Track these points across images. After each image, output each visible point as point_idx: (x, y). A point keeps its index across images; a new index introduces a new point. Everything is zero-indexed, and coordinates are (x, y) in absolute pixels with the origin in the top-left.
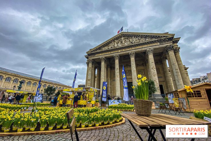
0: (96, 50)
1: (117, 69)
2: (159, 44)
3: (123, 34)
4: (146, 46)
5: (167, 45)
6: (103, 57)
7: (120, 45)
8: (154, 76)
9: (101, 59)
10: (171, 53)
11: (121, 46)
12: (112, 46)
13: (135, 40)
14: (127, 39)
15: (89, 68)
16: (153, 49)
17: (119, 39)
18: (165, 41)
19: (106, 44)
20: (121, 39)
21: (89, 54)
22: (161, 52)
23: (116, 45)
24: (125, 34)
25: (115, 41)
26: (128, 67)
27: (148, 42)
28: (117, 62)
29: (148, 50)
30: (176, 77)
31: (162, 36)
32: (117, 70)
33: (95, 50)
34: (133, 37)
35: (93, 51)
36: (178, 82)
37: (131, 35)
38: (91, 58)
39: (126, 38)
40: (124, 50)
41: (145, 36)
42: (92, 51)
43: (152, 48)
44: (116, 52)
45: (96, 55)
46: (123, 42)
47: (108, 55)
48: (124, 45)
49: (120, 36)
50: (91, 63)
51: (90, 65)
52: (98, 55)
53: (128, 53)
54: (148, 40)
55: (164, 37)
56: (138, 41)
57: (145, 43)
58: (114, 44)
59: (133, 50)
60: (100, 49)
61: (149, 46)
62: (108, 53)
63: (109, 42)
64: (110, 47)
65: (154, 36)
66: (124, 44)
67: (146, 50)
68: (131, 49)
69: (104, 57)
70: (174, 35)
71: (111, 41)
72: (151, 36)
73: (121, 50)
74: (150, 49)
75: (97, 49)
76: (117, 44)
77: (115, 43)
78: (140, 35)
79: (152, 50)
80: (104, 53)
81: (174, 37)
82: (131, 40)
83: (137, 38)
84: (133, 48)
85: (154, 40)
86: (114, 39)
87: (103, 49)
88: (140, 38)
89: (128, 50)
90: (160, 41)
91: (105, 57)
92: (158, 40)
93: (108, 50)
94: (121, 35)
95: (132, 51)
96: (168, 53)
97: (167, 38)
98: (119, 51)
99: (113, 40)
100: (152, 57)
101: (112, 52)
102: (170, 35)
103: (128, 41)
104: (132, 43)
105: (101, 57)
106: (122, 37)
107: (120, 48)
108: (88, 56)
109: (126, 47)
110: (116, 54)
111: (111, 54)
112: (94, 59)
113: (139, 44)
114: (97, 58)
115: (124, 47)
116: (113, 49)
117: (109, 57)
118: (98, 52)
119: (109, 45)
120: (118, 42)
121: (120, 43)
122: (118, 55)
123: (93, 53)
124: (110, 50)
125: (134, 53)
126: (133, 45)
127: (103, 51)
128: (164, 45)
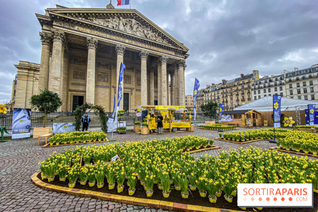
0: (77, 17)
2: (174, 54)
3: (136, 15)
5: (180, 58)
6: (94, 39)
7: (129, 32)
8: (165, 91)
9: (89, 41)
10: (181, 69)
11: (130, 33)
12: (115, 26)
13: (151, 35)
14: (141, 26)
17: (128, 19)
18: (179, 52)
19: (103, 14)
20: (131, 21)
21: (55, 16)
23: (122, 28)
24: (139, 17)
26: (126, 70)
27: (165, 46)
28: (120, 58)
29: (163, 56)
30: (180, 95)
31: (178, 46)
33: (75, 14)
34: (149, 29)
35: (70, 14)
36: (182, 100)
37: (147, 23)
38: (60, 29)
39: (138, 23)
40: (134, 43)
41: (164, 36)
42: (66, 14)
43: (168, 56)
44: (121, 39)
45: (76, 28)
46: (134, 29)
47: (106, 38)
48: (136, 34)
49: (130, 14)
50: (60, 41)
51: (58, 45)
52: (81, 29)
53: (140, 51)
54: (165, 43)
55: (180, 47)
56: (154, 38)
57: (162, 45)
58: (119, 23)
59: (147, 49)
60: (87, 19)
62: (104, 35)
63: (110, 14)
64: (111, 24)
65: (172, 41)
66: (135, 32)
67: (161, 56)
68: (143, 45)
69: (96, 39)
70: (188, 50)
71: (114, 14)
72: (169, 39)
73: (130, 41)
74: (165, 56)
75: (79, 14)
76: (124, 26)
77: (121, 23)
78: (157, 31)
79: (167, 59)
80: (96, 32)
81: (186, 52)
82: (145, 31)
83: (153, 32)
84: (147, 46)
85: (170, 46)
86: (120, 14)
87: (95, 22)
88: (157, 36)
89: (140, 45)
90: (176, 51)
92: (174, 49)
93: (106, 30)
94: (133, 14)
95: (145, 49)
96: (178, 68)
97: (182, 51)
98: (127, 41)
99: (117, 14)
100: (166, 68)
101: (113, 37)
102: (185, 48)
103: (142, 31)
104: (146, 37)
105: (90, 38)
106: (133, 18)
107: (130, 36)
108: (49, 20)
109: (139, 39)
110: (121, 43)
111: (111, 41)
112: (69, 34)
113: (155, 43)
114: (77, 36)
115: (136, 38)
116: (117, 33)
117: (107, 43)
118: (83, 23)
119: (109, 20)
120: (126, 24)
121: (128, 26)
122: (125, 47)
123: (70, 20)
124: (110, 31)
125: (147, 54)
126: (147, 41)
127: (95, 27)
128: (178, 58)
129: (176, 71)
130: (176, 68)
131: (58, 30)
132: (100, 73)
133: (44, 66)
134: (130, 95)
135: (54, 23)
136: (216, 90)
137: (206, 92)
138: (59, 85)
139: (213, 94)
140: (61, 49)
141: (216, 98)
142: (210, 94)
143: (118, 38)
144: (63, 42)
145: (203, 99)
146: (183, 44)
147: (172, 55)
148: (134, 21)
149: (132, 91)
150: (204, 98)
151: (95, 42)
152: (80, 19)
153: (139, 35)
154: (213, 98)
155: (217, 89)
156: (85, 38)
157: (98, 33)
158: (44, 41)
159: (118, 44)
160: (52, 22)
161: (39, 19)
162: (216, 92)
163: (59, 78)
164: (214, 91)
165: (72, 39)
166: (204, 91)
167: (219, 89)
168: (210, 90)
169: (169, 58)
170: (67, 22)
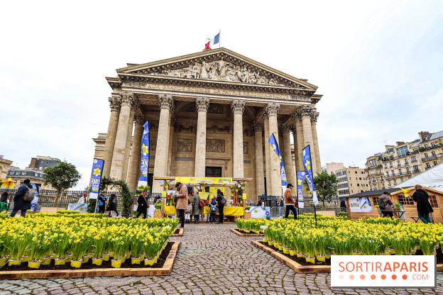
0: (149, 73)
1: (203, 133)
2: (289, 98)
3: (225, 54)
4: (268, 95)
5: (302, 103)
6: (168, 96)
7: (214, 78)
9: (161, 99)
10: (306, 120)
11: (216, 79)
12: (195, 75)
13: (248, 77)
14: (232, 67)
15: (121, 118)
16: (279, 105)
17: (213, 63)
18: (300, 94)
19: (180, 63)
20: (218, 64)
21: (125, 77)
22: (288, 113)
23: (204, 75)
24: (229, 56)
25: (204, 63)
26: (217, 131)
27: (272, 89)
28: (202, 116)
29: (270, 104)
31: (296, 84)
32: (201, 136)
33: (146, 70)
34: (245, 69)
35: (141, 71)
37: (241, 62)
38: (130, 90)
39: (228, 65)
40: (221, 92)
41: (269, 74)
42: (136, 72)
43: (278, 103)
44: (204, 90)
45: (147, 86)
46: (223, 73)
47: (183, 93)
48: (222, 79)
49: (216, 55)
50: (129, 104)
51: (126, 109)
52: (152, 86)
53: (232, 102)
54: (273, 84)
55: (301, 86)
56: (254, 81)
57: (268, 89)
58: (201, 70)
59: (242, 97)
60: (161, 73)
61: (272, 96)
62: (181, 88)
63: (189, 61)
64: (190, 73)
65: (284, 79)
66: (223, 77)
67: (267, 105)
68: (237, 93)
70: (316, 88)
71: (194, 60)
72: (280, 77)
73: (216, 91)
74: (274, 103)
75: (151, 69)
78: (259, 69)
79: (277, 108)
80: (170, 86)
82: (240, 73)
83: (252, 72)
84: (242, 94)
85: (282, 86)
86: (203, 58)
87: (170, 74)
88: (258, 76)
89: (232, 93)
90: (292, 93)
91: (173, 97)
92: (289, 90)
93: (183, 82)
94: (220, 54)
95: (239, 98)
96: (301, 121)
97: (305, 91)
98: (212, 91)
99: (198, 59)
101: (194, 90)
102: (311, 85)
103: (234, 74)
104: (241, 80)
105: (163, 96)
106: (220, 59)
107: (215, 84)
108: (120, 82)
109: (229, 85)
110: (203, 96)
111: (190, 94)
112: (140, 95)
113: (255, 87)
114: (148, 95)
115: (224, 85)
116: (197, 83)
117: (185, 98)
118: (155, 79)
119: (187, 69)
120: (211, 69)
121: (214, 71)
122: (208, 100)
123: (140, 78)
124: (188, 82)
125: (243, 105)
126: (242, 86)
127: (169, 80)
128: (298, 104)
129: (298, 124)
130: (298, 120)
131: (126, 92)
132: (182, 140)
133: (111, 137)
134: (223, 169)
135: (124, 85)
136: (408, 154)
137: (385, 160)
138: (122, 159)
139: (402, 162)
140: (129, 114)
141: (412, 170)
142: (395, 164)
143: (199, 90)
144: (132, 105)
145: (381, 174)
146: (306, 80)
147: (287, 100)
148: (222, 63)
149: (226, 163)
150: (383, 171)
151: (169, 100)
152: (152, 75)
153: (229, 79)
154: (404, 171)
155: (411, 151)
156: (157, 96)
157: (174, 87)
158: (113, 107)
159: (199, 97)
160: (121, 84)
161: (110, 83)
162: (409, 159)
163: (124, 150)
164: (404, 156)
165: (144, 101)
166: (380, 158)
167: (416, 152)
168: (395, 155)
169: (281, 106)
170: (138, 81)
